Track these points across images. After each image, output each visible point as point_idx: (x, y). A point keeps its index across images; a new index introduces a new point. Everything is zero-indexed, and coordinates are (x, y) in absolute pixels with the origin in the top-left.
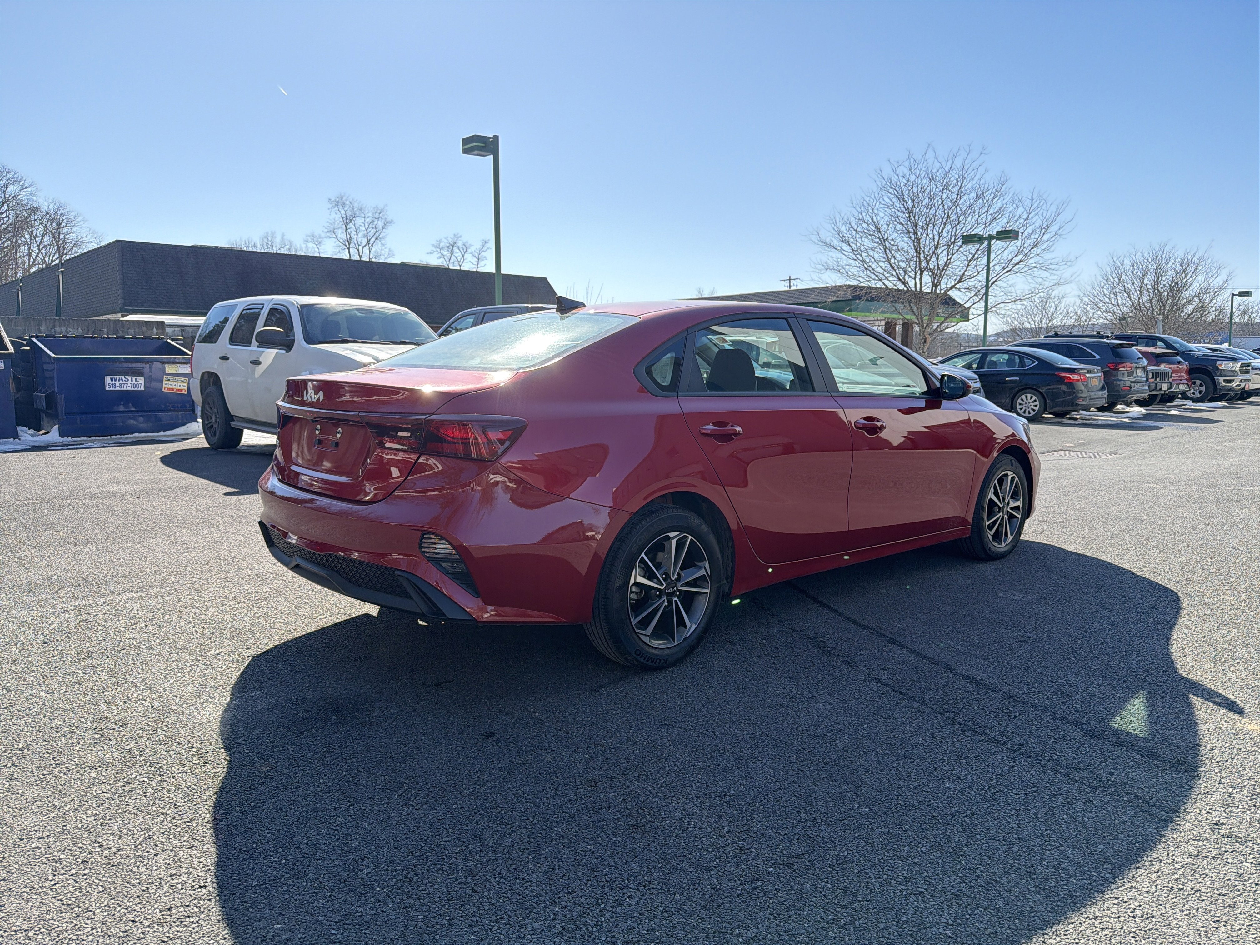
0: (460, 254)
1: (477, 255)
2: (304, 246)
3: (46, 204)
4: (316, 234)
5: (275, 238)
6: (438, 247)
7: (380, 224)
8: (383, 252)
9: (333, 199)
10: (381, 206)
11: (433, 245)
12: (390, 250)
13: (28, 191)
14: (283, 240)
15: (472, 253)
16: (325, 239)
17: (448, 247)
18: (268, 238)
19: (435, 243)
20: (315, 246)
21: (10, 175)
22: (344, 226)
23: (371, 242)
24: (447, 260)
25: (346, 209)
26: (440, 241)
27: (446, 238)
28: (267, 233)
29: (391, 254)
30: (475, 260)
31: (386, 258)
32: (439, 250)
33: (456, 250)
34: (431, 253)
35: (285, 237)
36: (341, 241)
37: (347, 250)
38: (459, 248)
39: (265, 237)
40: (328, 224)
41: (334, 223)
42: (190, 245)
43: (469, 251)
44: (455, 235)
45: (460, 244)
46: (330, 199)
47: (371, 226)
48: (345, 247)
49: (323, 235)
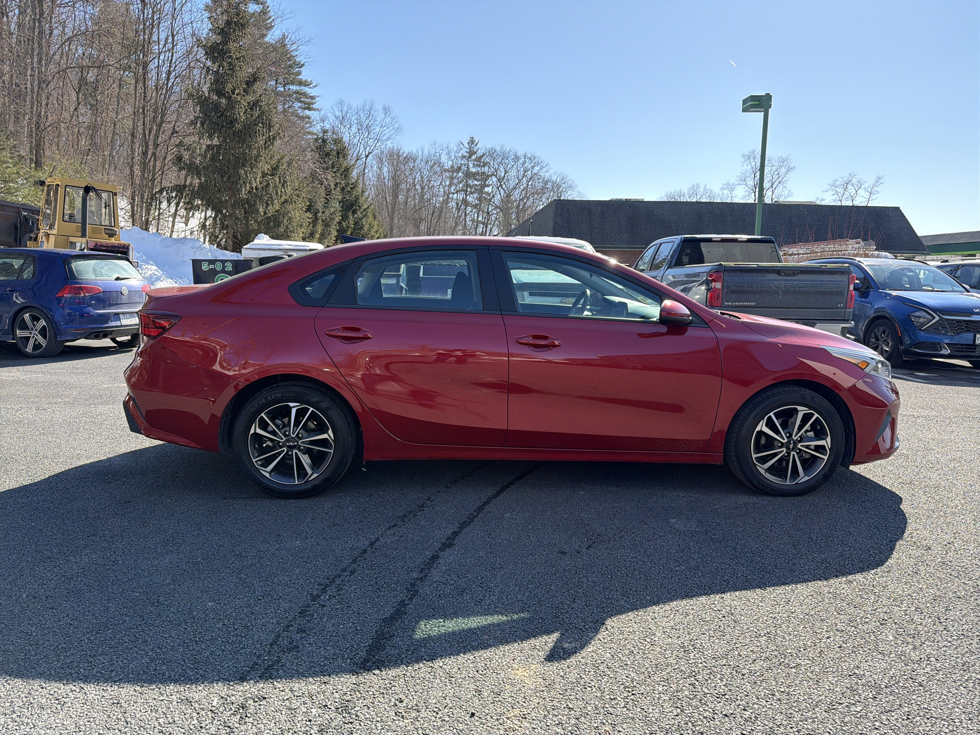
0: (853, 190)
1: (869, 190)
2: (720, 193)
3: (555, 177)
4: (731, 183)
5: (699, 188)
6: (833, 185)
7: (783, 170)
8: (783, 193)
9: (746, 154)
10: (785, 156)
11: (829, 184)
12: (789, 192)
13: (544, 170)
14: (705, 189)
15: (865, 189)
16: (737, 186)
17: (843, 185)
18: (694, 189)
19: (831, 182)
20: (729, 192)
21: (536, 160)
22: (753, 175)
23: (774, 186)
24: (840, 196)
25: (756, 161)
26: (836, 181)
27: (842, 178)
28: (694, 185)
29: (790, 194)
30: (867, 195)
31: (785, 198)
32: (834, 188)
33: (850, 187)
34: (826, 191)
35: (707, 187)
36: (750, 186)
37: (753, 194)
38: (853, 185)
39: (692, 188)
40: (741, 174)
41: (746, 173)
42: (607, 199)
43: (863, 187)
44: (850, 175)
45: (854, 181)
46: (744, 155)
47: (776, 173)
48: (752, 191)
49: (736, 183)
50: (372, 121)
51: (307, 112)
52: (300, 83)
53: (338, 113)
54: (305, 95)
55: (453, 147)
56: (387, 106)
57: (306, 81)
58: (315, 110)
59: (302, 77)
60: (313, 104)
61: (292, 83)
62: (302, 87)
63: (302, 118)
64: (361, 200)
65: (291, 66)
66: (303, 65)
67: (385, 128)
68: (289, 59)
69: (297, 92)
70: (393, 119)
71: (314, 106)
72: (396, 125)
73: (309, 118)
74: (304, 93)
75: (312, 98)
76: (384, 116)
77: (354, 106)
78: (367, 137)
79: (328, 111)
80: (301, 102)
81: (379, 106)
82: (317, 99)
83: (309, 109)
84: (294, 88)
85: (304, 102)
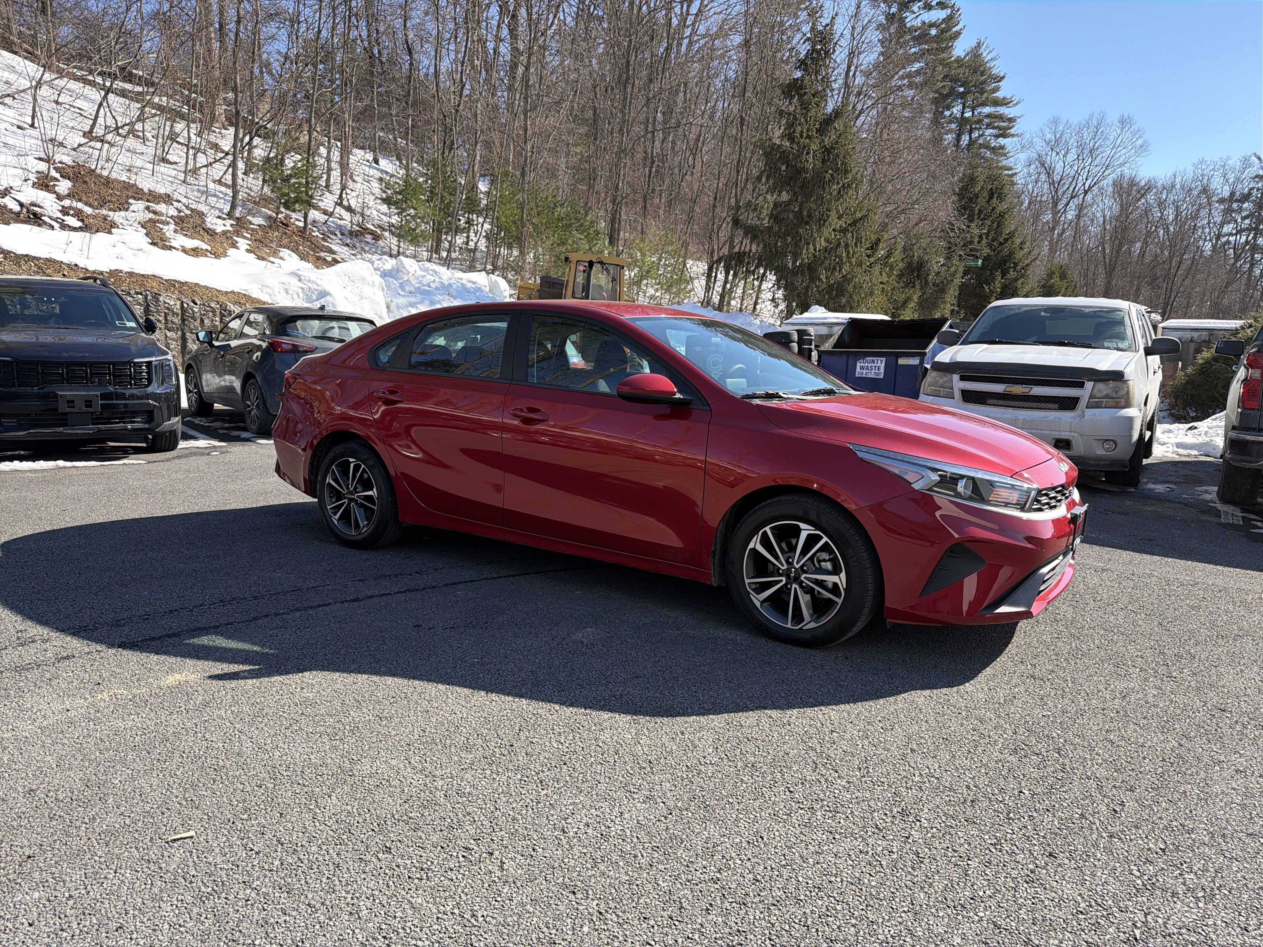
50: (1100, 141)
51: (1002, 141)
52: (996, 103)
53: (1049, 136)
54: (1001, 117)
55: (1235, 162)
56: (1126, 116)
57: (1004, 98)
58: (1013, 136)
59: (999, 94)
60: (1010, 128)
61: (983, 104)
62: (998, 109)
63: (994, 150)
64: (1019, 254)
65: (984, 82)
66: (1003, 77)
67: (1120, 149)
68: (982, 74)
69: (988, 116)
70: (1134, 134)
71: (1012, 131)
72: (1140, 142)
73: (1002, 147)
74: (1001, 115)
75: (1011, 120)
76: (1119, 131)
77: (1075, 123)
78: (1090, 165)
79: (1034, 135)
80: (993, 128)
81: (1113, 118)
82: (1018, 120)
83: (1004, 136)
84: (987, 110)
85: (998, 128)
